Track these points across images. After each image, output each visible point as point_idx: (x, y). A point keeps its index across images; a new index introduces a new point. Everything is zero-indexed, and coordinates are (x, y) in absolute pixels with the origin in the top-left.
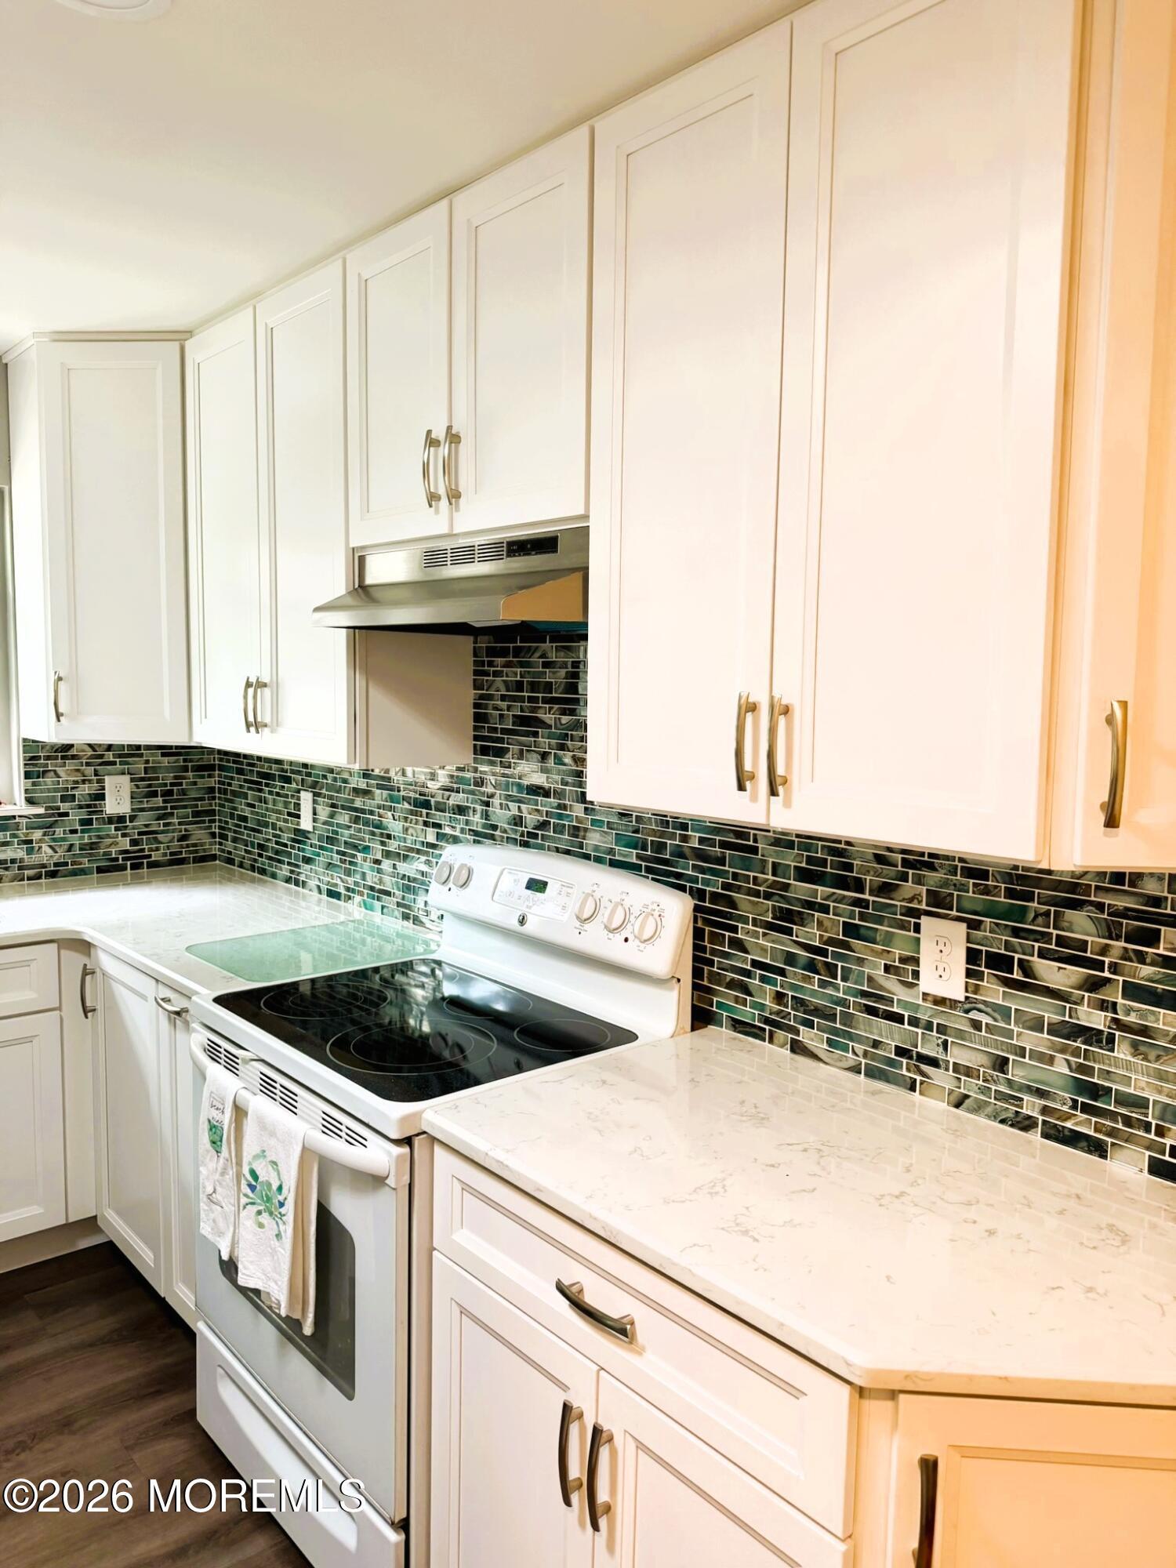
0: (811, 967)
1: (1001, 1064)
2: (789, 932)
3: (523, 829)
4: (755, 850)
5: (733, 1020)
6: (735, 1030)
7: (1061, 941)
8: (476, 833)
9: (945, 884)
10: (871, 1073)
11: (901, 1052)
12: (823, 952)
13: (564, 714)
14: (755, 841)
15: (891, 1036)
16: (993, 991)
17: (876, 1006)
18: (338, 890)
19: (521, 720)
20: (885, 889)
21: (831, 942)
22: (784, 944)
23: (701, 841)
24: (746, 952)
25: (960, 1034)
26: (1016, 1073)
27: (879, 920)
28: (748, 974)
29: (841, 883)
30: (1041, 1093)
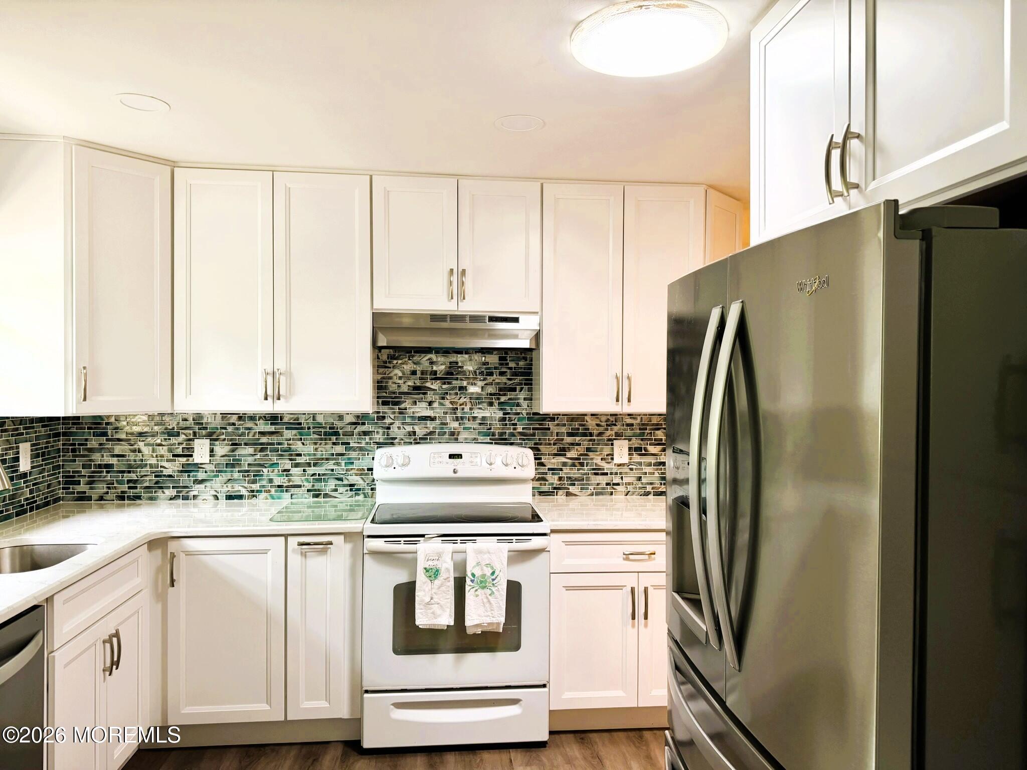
0: (574, 465)
1: (640, 479)
2: (565, 455)
3: (417, 437)
4: (549, 429)
5: (539, 492)
6: (540, 495)
7: (655, 440)
8: (377, 443)
9: (620, 429)
10: (597, 494)
11: (608, 484)
12: (579, 459)
13: (444, 384)
14: (548, 425)
15: (603, 480)
16: (637, 458)
17: (598, 472)
18: (241, 494)
19: (416, 388)
20: (600, 434)
21: (581, 455)
22: (563, 459)
23: (523, 429)
24: (545, 466)
25: (626, 473)
26: (644, 480)
27: (598, 444)
28: (546, 474)
29: (584, 435)
30: (651, 484)
